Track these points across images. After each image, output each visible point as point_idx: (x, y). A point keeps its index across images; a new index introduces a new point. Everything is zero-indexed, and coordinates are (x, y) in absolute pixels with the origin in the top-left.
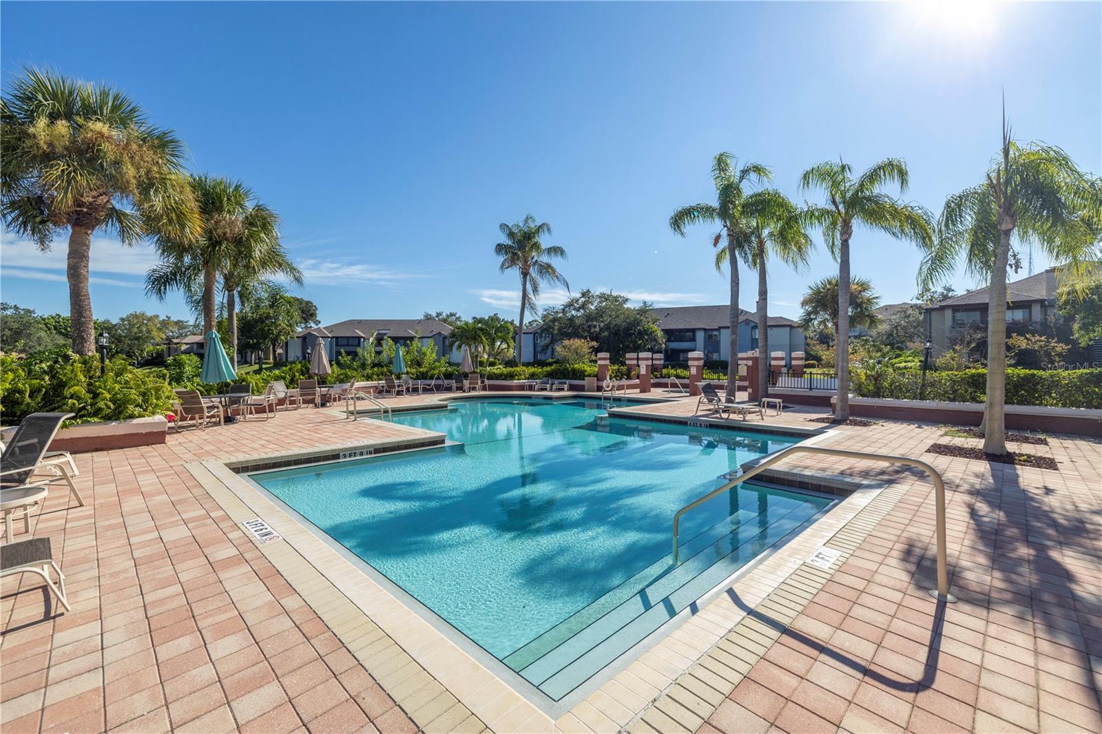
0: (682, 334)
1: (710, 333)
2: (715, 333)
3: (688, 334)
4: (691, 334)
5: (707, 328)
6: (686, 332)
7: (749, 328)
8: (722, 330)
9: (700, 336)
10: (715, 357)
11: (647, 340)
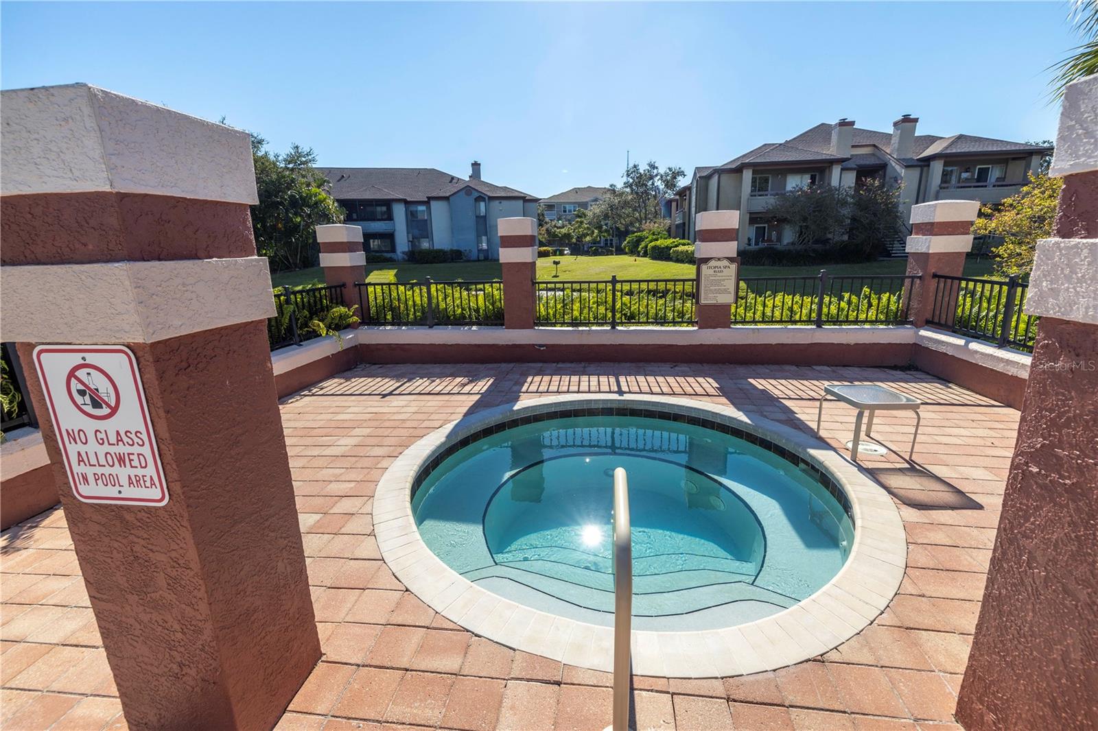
0: (369, 209)
1: (413, 208)
2: (422, 208)
3: (379, 209)
4: (384, 209)
5: (409, 199)
6: (377, 205)
7: (471, 200)
8: (433, 204)
9: (399, 212)
10: (425, 245)
11: (309, 216)
